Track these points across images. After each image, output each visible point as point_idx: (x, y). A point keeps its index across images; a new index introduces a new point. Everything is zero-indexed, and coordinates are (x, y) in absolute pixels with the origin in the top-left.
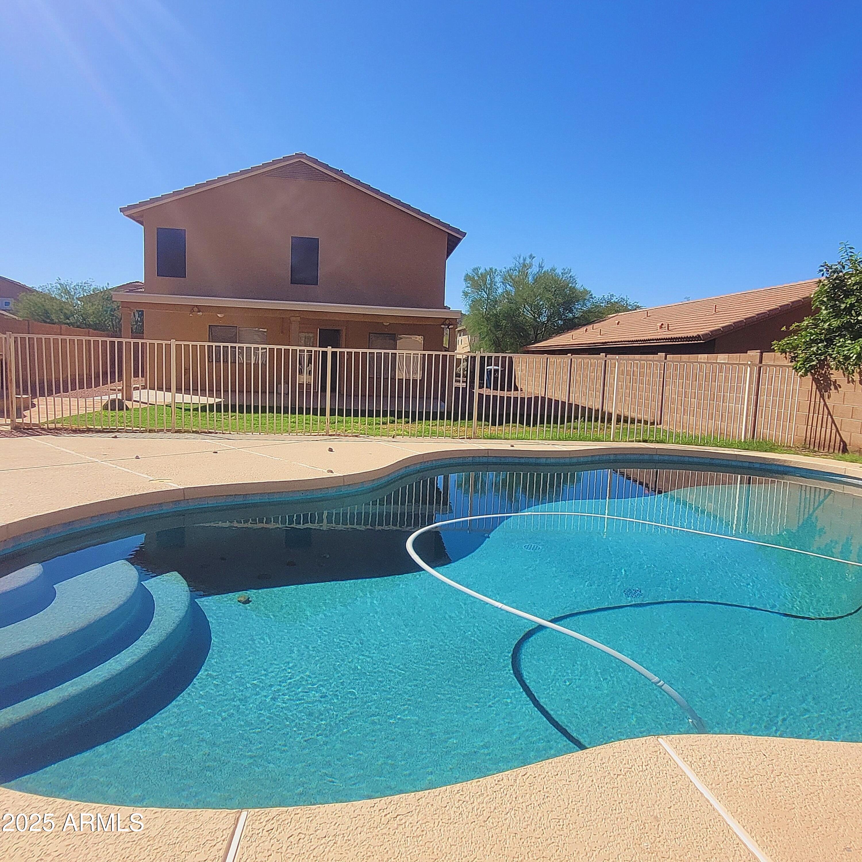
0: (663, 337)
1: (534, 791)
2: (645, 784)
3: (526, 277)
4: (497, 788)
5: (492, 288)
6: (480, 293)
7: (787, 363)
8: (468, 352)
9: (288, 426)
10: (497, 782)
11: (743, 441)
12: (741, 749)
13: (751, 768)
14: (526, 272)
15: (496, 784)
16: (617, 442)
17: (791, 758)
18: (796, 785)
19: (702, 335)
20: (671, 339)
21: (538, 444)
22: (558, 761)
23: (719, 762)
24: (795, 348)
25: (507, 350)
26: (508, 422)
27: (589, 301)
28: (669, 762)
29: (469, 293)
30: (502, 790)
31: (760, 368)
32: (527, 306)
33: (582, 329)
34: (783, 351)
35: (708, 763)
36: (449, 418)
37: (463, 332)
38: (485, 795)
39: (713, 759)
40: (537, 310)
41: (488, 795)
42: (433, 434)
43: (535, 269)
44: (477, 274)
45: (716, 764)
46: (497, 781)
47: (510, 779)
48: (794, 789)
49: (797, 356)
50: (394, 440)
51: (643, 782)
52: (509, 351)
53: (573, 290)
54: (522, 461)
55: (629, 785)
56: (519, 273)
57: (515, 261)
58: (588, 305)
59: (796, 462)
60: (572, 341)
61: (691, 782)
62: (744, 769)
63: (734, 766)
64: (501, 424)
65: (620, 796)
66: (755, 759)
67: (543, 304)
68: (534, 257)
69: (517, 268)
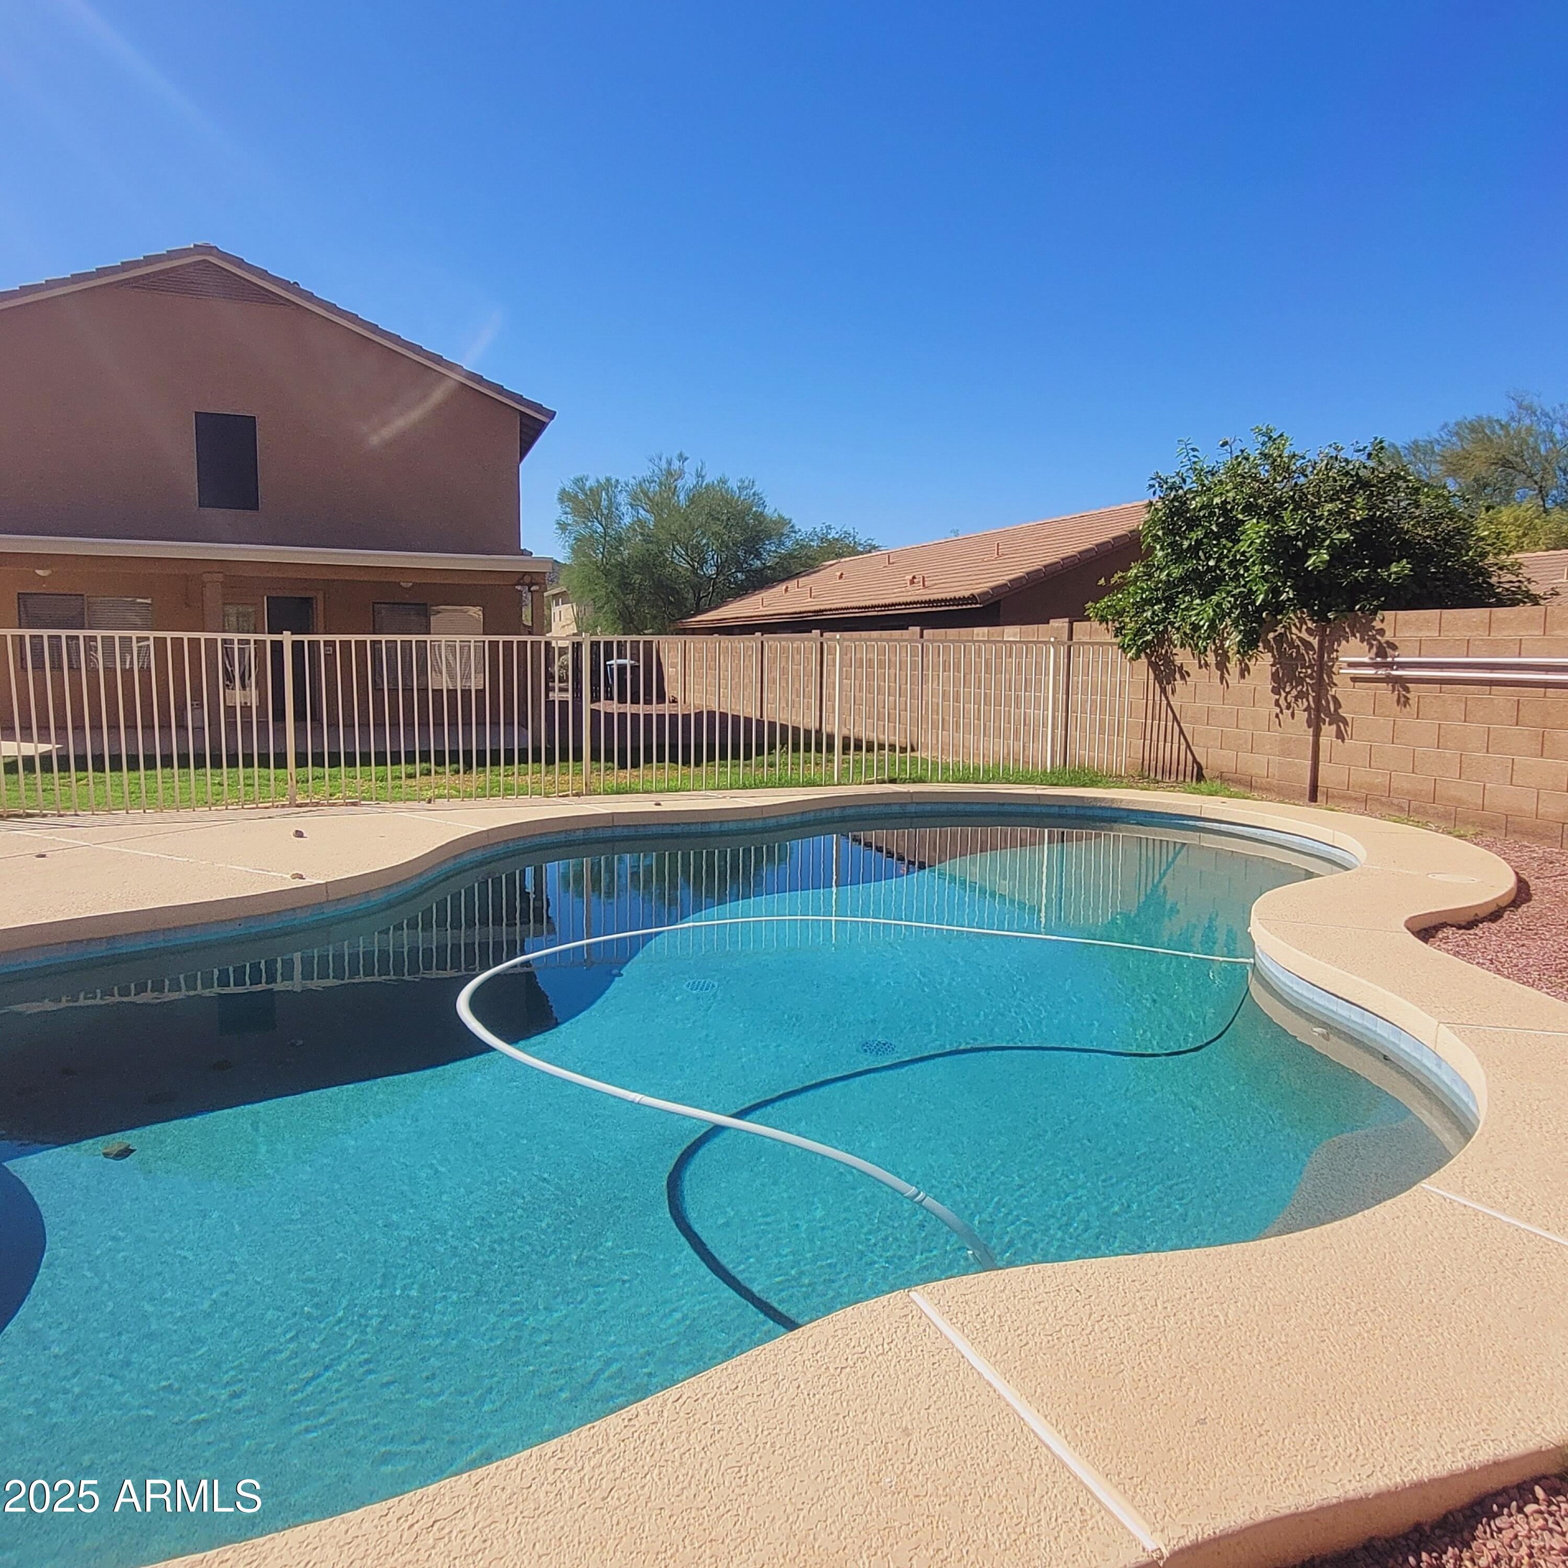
0: (916, 599)
1: (696, 1425)
2: (887, 1375)
3: (673, 494)
4: (627, 1433)
5: (611, 516)
6: (590, 524)
7: (1109, 638)
8: (574, 635)
9: (206, 792)
10: (626, 1422)
11: (1049, 771)
12: (1042, 1287)
13: (1058, 1316)
14: (673, 486)
15: (625, 1427)
16: (844, 784)
17: (1118, 1288)
18: (1126, 1332)
19: (979, 595)
20: (930, 603)
21: (708, 798)
22: (738, 1363)
23: (1008, 1315)
24: (1120, 613)
25: (646, 629)
26: (648, 760)
27: (788, 537)
28: (927, 1329)
29: (569, 525)
30: (636, 1435)
31: (1069, 648)
32: (678, 547)
33: (779, 587)
34: (1103, 620)
35: (990, 1320)
36: (537, 759)
37: (562, 597)
38: (604, 1451)
39: (998, 1312)
40: (698, 555)
41: (610, 1450)
42: (508, 791)
43: (689, 481)
44: (583, 490)
45: (1003, 1320)
46: (626, 1420)
47: (651, 1412)
48: (1122, 1340)
49: (1123, 628)
50: (429, 806)
51: (884, 1372)
52: (651, 631)
53: (760, 517)
54: (677, 830)
55: (861, 1381)
56: (660, 487)
57: (651, 465)
58: (789, 544)
59: (1130, 801)
60: (761, 608)
61: (963, 1357)
62: (1047, 1319)
63: (1032, 1318)
64: (636, 765)
65: (845, 1404)
66: (1064, 1301)
67: (707, 544)
68: (686, 459)
69: (656, 479)
